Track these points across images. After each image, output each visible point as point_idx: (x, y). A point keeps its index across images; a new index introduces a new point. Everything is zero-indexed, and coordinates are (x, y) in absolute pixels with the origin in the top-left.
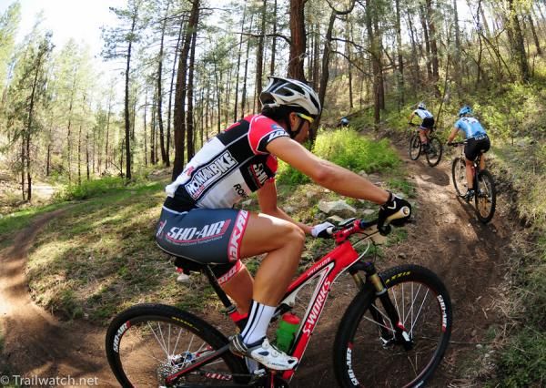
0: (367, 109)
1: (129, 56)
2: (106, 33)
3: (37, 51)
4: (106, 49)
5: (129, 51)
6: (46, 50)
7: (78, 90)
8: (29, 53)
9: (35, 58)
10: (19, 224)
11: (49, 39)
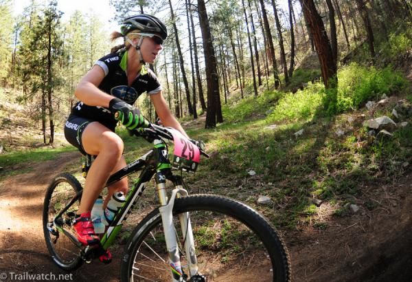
0: (362, 45)
6: (54, 16)
9: (44, 24)
10: (42, 158)
11: (55, 7)
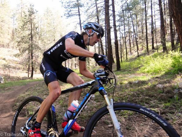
1: (79, 15)
2: (64, 4)
3: (27, 13)
4: (67, 13)
5: (79, 12)
6: (33, 13)
7: (57, 33)
8: (23, 14)
9: (28, 16)
11: (33, 7)
